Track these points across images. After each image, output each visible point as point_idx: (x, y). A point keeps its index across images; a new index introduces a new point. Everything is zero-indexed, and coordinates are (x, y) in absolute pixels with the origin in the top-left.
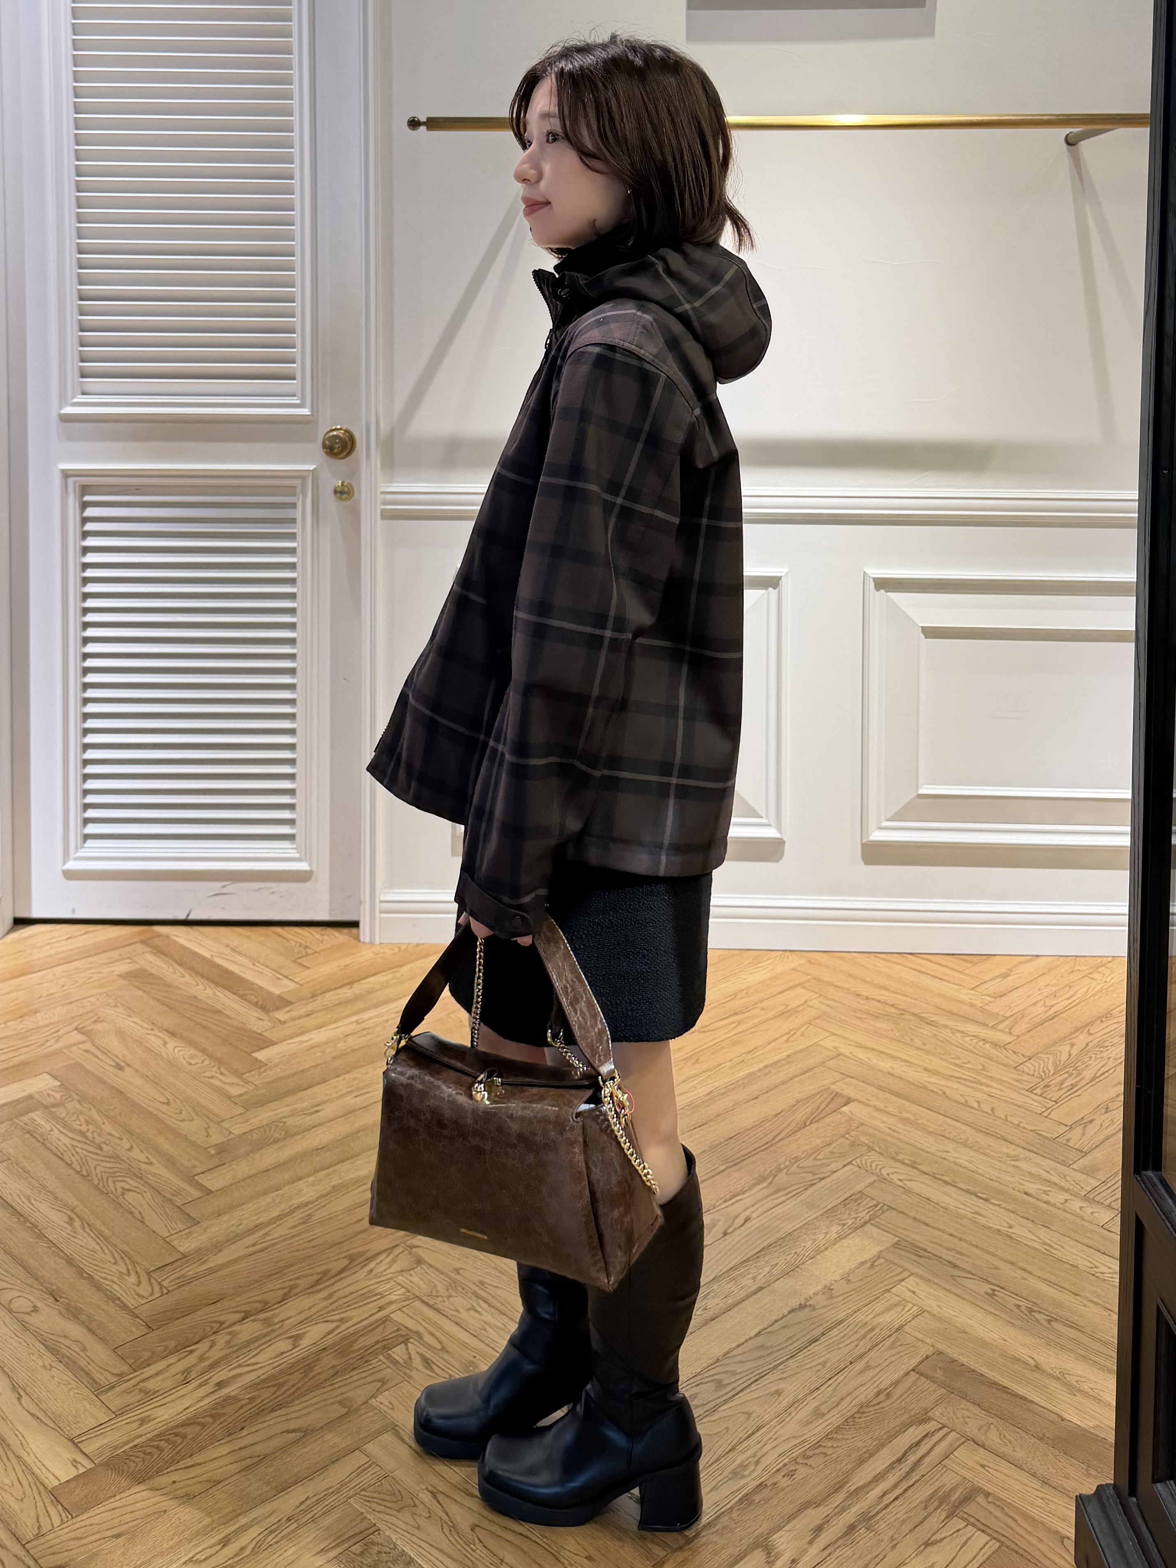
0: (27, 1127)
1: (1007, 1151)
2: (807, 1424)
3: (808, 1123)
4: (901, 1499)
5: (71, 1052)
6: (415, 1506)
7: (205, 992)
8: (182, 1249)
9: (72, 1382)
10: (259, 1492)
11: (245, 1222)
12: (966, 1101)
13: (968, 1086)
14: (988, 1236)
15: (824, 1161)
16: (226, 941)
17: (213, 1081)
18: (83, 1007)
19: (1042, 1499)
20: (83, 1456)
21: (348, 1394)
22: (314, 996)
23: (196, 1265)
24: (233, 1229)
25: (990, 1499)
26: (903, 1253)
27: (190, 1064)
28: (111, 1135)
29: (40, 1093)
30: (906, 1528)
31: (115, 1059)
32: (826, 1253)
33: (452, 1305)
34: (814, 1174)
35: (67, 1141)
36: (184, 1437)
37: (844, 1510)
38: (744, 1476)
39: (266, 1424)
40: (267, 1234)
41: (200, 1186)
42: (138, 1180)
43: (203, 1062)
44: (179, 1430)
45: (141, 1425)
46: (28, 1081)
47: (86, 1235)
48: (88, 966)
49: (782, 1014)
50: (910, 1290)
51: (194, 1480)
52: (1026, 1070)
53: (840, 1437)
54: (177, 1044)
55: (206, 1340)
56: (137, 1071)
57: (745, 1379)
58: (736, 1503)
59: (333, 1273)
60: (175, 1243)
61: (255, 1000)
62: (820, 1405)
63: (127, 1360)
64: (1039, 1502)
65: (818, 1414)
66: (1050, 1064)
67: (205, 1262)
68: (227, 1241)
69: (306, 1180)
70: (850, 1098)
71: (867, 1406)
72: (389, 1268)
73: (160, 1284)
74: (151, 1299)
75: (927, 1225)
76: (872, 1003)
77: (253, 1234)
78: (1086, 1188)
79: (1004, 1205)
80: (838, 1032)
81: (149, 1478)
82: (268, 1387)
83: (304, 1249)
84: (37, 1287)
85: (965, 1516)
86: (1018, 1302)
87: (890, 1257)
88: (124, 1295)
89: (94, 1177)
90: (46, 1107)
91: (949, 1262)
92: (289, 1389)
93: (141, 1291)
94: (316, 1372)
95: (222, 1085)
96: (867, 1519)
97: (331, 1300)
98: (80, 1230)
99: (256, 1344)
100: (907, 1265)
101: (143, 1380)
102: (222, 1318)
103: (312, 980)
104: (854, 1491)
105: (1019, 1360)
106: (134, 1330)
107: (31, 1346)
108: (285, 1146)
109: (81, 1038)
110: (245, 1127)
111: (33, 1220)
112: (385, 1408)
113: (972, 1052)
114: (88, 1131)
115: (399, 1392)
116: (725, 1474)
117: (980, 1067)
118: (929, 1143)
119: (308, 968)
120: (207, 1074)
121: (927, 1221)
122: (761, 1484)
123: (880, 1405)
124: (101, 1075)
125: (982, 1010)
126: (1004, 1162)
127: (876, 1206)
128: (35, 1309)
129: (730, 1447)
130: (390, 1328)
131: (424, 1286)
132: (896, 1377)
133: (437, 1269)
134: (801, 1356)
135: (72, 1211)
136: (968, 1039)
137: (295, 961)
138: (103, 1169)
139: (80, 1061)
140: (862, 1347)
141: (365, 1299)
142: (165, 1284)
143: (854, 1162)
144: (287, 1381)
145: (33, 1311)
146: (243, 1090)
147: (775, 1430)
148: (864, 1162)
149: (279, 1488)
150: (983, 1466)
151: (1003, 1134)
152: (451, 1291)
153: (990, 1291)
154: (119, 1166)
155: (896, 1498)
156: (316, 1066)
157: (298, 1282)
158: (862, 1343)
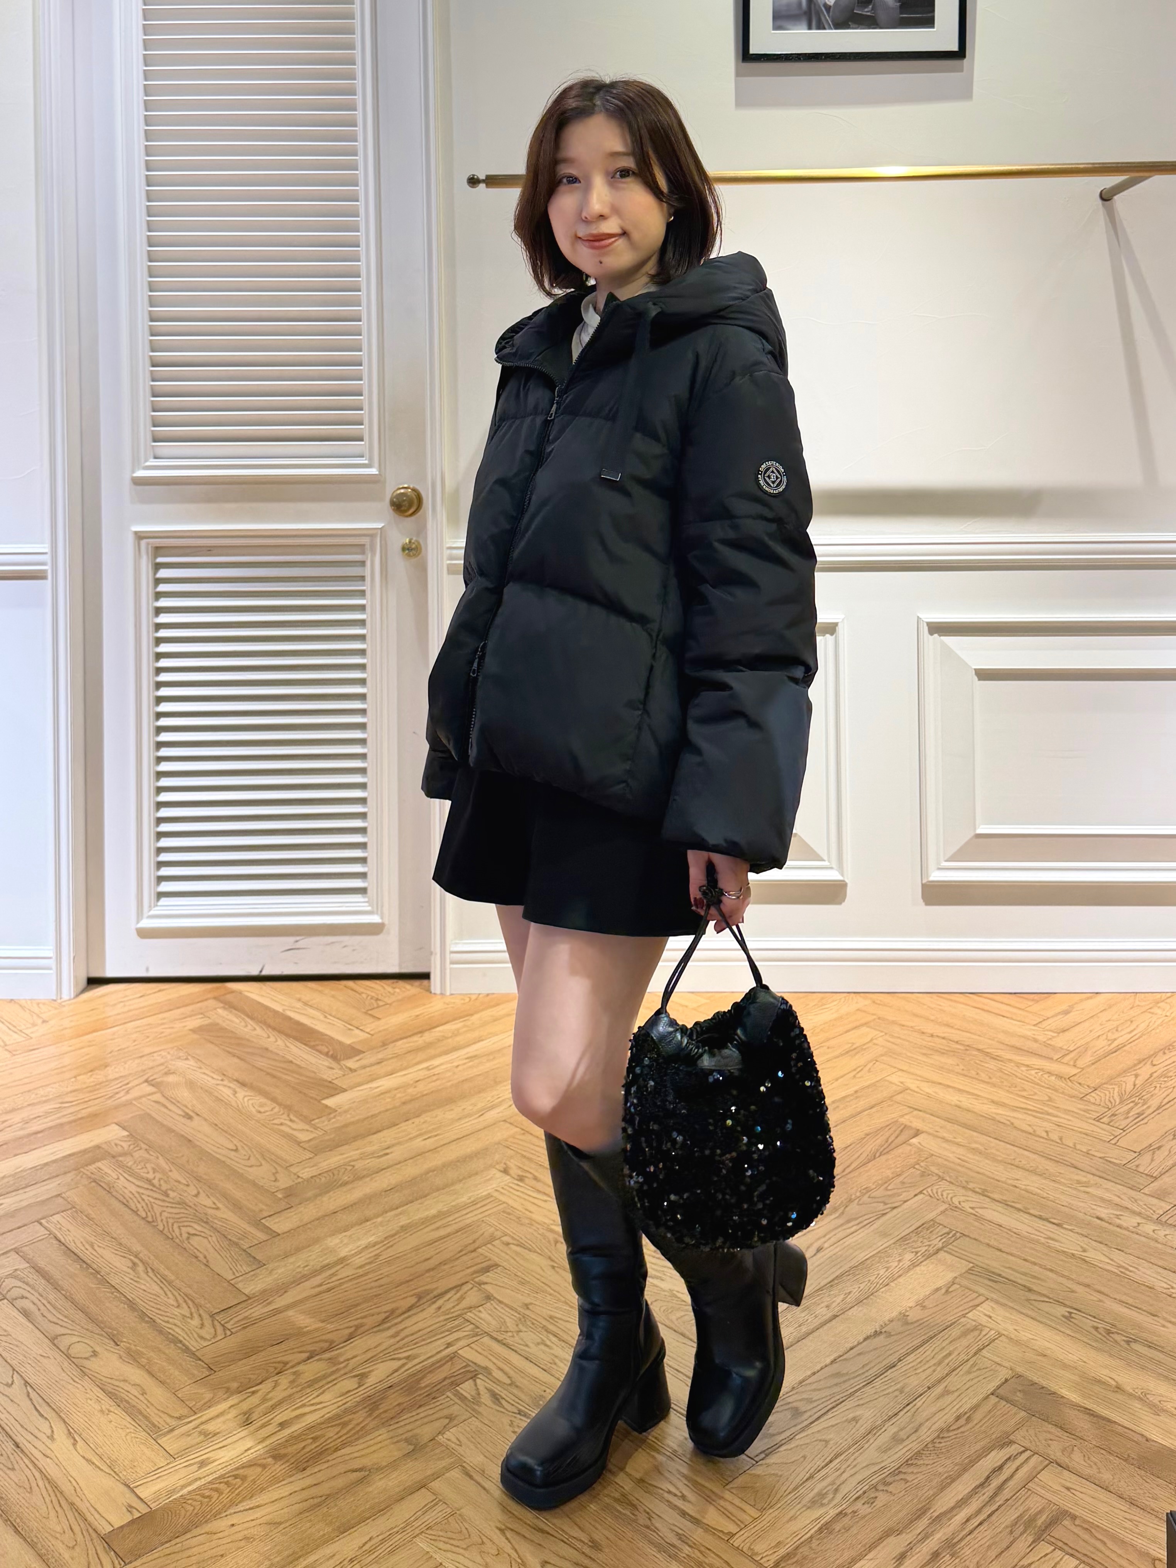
0: (93, 1176)
1: (1076, 1177)
2: (885, 1451)
3: (877, 1155)
4: (985, 1524)
5: (141, 1103)
6: (483, 1543)
7: (277, 1043)
8: (246, 1291)
9: (129, 1425)
10: (321, 1533)
11: (312, 1263)
12: (1034, 1131)
13: (1034, 1116)
14: (1062, 1260)
15: (895, 1191)
16: (298, 996)
17: (283, 1128)
18: (154, 1060)
19: (1130, 1520)
20: (139, 1501)
21: (415, 1431)
22: (384, 1044)
23: (260, 1306)
24: (298, 1270)
25: (1077, 1522)
26: (978, 1279)
27: (260, 1112)
28: (179, 1182)
29: (108, 1143)
30: (992, 1554)
31: (184, 1108)
32: (901, 1280)
33: (522, 1340)
34: (885, 1204)
35: (133, 1189)
36: (244, 1478)
37: (926, 1537)
38: (822, 1505)
39: (330, 1463)
40: (333, 1275)
41: (267, 1229)
42: (203, 1224)
43: (272, 1110)
44: (241, 1472)
45: (200, 1468)
46: (97, 1132)
47: (148, 1279)
48: (160, 1022)
49: (847, 1052)
50: (986, 1315)
51: (254, 1523)
52: (1092, 1100)
53: (922, 1462)
54: (247, 1094)
55: (270, 1380)
56: (206, 1120)
57: (822, 1406)
58: (816, 1532)
59: (400, 1311)
60: (240, 1286)
61: (326, 1050)
62: (898, 1431)
63: (187, 1403)
64: (1128, 1524)
65: (896, 1440)
66: (1116, 1094)
67: (269, 1304)
68: (294, 1282)
69: (375, 1220)
70: (918, 1130)
71: (948, 1431)
72: (457, 1305)
73: (223, 1326)
74: (213, 1341)
75: (1000, 1250)
76: (936, 1039)
77: (319, 1274)
78: (1158, 1212)
79: (1077, 1230)
80: (905, 1068)
81: (206, 1522)
82: (332, 1426)
83: (371, 1288)
84: (97, 1332)
85: (1052, 1540)
86: (1095, 1324)
87: (965, 1282)
88: (187, 1338)
89: (159, 1222)
90: (114, 1157)
91: (1025, 1286)
92: (353, 1428)
93: (203, 1332)
94: (381, 1411)
95: (291, 1132)
96: (951, 1545)
97: (398, 1339)
98: (145, 1276)
99: (321, 1384)
100: (982, 1291)
101: (202, 1423)
102: (285, 1359)
103: (384, 1030)
104: (937, 1517)
105: (1099, 1381)
106: (196, 1372)
107: (89, 1391)
108: (353, 1188)
109: (150, 1089)
110: (314, 1171)
111: (95, 1266)
112: (453, 1445)
113: (1038, 1084)
114: (154, 1178)
115: (468, 1429)
116: (804, 1502)
117: (1047, 1098)
118: (1001, 1173)
119: (379, 1019)
120: (275, 1121)
121: (1001, 1246)
122: (841, 1512)
123: (962, 1430)
124: (170, 1125)
125: (1046, 1045)
126: (1075, 1189)
127: (948, 1233)
128: (95, 1354)
129: (808, 1475)
130: (459, 1365)
131: (494, 1322)
132: (975, 1401)
133: (507, 1305)
134: (878, 1383)
135: (136, 1256)
136: (1033, 1072)
137: (366, 1013)
138: (169, 1215)
139: (148, 1111)
140: (940, 1372)
141: (434, 1336)
142: (229, 1326)
143: (925, 1192)
144: (350, 1421)
145: (91, 1356)
146: (312, 1136)
147: (853, 1457)
148: (935, 1191)
149: (342, 1529)
150: (1068, 1489)
151: (1073, 1162)
152: (521, 1326)
153: (1067, 1314)
154: (186, 1212)
155: (980, 1524)
156: (387, 1110)
157: (364, 1320)
158: (939, 1369)
